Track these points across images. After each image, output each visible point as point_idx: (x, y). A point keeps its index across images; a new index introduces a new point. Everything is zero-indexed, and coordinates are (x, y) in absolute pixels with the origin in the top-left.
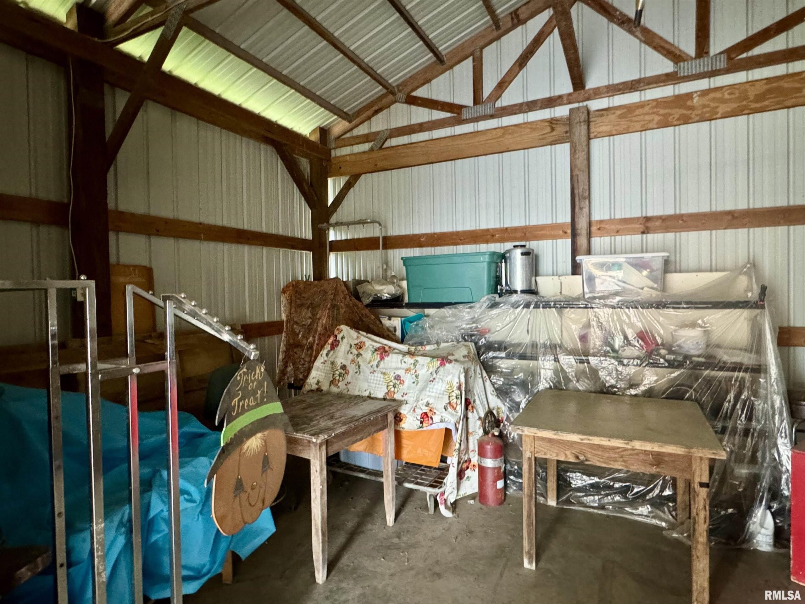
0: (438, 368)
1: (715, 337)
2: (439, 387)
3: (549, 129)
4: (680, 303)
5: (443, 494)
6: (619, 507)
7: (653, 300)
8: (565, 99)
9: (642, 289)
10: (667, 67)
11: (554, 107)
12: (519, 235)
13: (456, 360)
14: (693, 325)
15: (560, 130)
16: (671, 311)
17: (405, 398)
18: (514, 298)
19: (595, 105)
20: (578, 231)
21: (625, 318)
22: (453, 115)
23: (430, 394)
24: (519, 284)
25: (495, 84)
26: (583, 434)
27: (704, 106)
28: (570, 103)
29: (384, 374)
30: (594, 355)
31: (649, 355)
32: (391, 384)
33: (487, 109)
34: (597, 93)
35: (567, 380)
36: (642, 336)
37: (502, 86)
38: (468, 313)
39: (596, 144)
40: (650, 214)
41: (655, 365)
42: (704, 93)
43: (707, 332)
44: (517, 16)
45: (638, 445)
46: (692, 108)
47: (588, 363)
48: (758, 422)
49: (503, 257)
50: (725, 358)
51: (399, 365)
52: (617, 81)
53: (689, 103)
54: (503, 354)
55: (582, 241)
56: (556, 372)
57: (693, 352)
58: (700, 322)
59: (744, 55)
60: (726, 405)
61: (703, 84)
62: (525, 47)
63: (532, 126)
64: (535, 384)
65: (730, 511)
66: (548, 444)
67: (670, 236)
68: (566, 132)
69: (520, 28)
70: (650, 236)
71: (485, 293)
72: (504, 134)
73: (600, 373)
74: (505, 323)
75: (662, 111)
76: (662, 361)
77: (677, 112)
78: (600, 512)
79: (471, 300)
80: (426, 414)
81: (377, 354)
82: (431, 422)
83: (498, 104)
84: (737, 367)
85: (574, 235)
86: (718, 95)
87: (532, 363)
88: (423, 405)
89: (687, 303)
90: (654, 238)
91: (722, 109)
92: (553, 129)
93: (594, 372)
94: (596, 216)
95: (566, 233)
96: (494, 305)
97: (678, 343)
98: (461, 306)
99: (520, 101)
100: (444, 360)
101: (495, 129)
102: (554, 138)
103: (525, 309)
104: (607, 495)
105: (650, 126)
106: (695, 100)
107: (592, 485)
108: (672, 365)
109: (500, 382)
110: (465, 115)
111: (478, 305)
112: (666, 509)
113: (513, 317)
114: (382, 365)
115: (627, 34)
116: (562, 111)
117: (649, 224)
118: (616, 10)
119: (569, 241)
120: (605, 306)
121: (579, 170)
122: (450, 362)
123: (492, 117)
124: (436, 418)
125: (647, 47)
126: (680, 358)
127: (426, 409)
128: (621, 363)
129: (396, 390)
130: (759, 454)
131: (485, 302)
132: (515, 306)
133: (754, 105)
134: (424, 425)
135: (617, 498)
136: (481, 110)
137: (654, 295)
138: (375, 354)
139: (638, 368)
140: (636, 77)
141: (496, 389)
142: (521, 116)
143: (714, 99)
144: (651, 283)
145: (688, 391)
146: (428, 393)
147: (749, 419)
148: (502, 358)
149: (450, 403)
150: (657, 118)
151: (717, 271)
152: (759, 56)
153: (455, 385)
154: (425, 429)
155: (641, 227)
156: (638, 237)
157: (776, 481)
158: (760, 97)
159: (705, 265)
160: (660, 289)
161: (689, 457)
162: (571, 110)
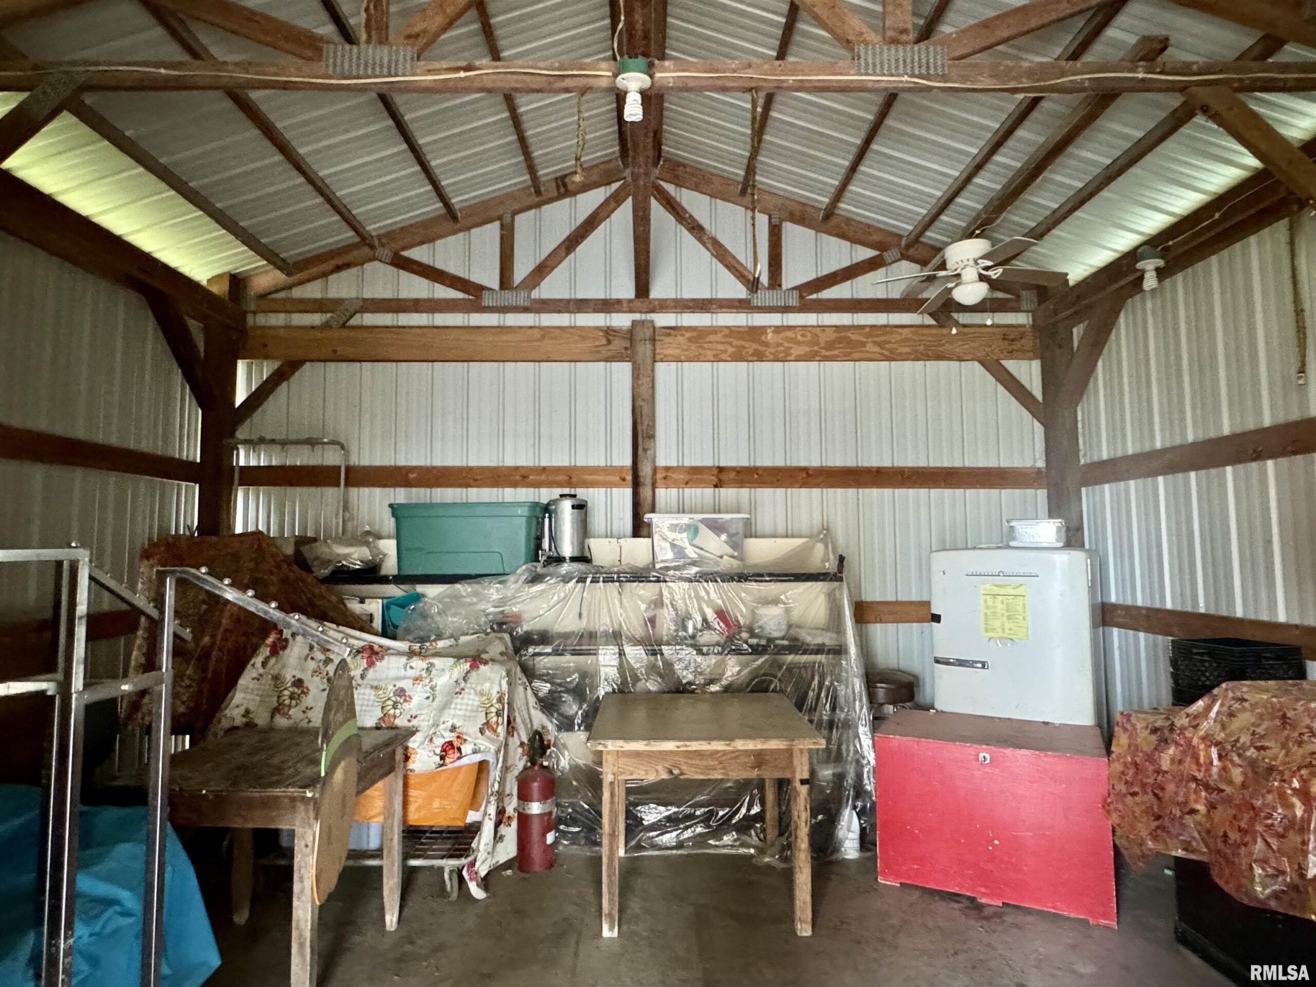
0: (468, 672)
1: (795, 616)
2: (470, 699)
3: (604, 341)
4: (762, 575)
5: (473, 864)
6: (700, 840)
7: (734, 571)
8: (625, 305)
9: (721, 557)
10: (739, 291)
11: (610, 312)
12: (561, 478)
13: (493, 660)
14: (775, 602)
15: (618, 345)
16: (753, 586)
17: (415, 722)
18: (565, 568)
19: (663, 320)
20: (642, 480)
21: (703, 593)
22: (466, 296)
23: (458, 712)
24: (567, 549)
25: (531, 267)
27: (779, 345)
28: (631, 311)
29: (376, 688)
30: (668, 644)
31: (730, 639)
32: (390, 703)
33: (520, 299)
34: (663, 306)
35: (636, 679)
36: (721, 614)
37: (542, 271)
38: (498, 590)
39: (660, 367)
40: (722, 464)
41: (738, 652)
42: (778, 329)
43: (788, 611)
44: (565, 185)
45: (741, 745)
46: (766, 344)
47: (662, 654)
48: (842, 710)
49: (548, 509)
50: (808, 639)
51: (402, 673)
52: (687, 295)
53: (763, 338)
54: (549, 650)
55: (646, 492)
56: (621, 668)
57: (775, 634)
58: (783, 597)
59: (814, 296)
60: (811, 693)
61: (775, 319)
62: (573, 228)
63: (583, 333)
64: (594, 688)
65: (820, 817)
66: (635, 760)
67: (744, 492)
68: (626, 349)
69: (567, 201)
70: (723, 491)
71: (523, 559)
72: (543, 337)
73: (676, 667)
74: (552, 603)
75: (736, 343)
76: (745, 646)
77: (752, 347)
78: (679, 852)
79: (501, 572)
80: (450, 744)
81: (363, 658)
82: (457, 755)
83: (535, 294)
84: (819, 650)
85: (636, 484)
86: (790, 334)
87: (590, 659)
88: (445, 730)
89: (770, 575)
90: (729, 494)
91: (796, 351)
92: (609, 342)
93: (669, 665)
94: (661, 462)
95: (624, 480)
96: (536, 579)
97: (760, 623)
98: (487, 580)
99: (566, 296)
100: (476, 659)
101: (531, 327)
102: (610, 354)
103: (580, 585)
104: (687, 828)
105: (724, 357)
106: (770, 336)
107: (669, 819)
108: (757, 650)
109: (545, 688)
110: (487, 300)
111: (511, 579)
112: (753, 832)
113: (562, 595)
114: (371, 674)
115: (696, 242)
116: (622, 320)
117: (724, 477)
118: (686, 212)
119: (628, 492)
120: (681, 579)
121: (643, 400)
122: (486, 663)
123: (526, 310)
124: (467, 748)
125: (720, 265)
126: (763, 642)
127: (450, 736)
128: (700, 652)
129: (398, 711)
130: (844, 747)
131: (523, 574)
132: (566, 579)
133: (824, 353)
134: (447, 760)
135: (699, 830)
136: (509, 298)
137: (728, 564)
138: (359, 657)
139: (719, 657)
140: (707, 295)
141: (540, 700)
142: (566, 315)
143: (790, 340)
144: (730, 550)
145: (771, 682)
146: (452, 712)
147: (833, 709)
148: (548, 654)
149: (487, 723)
150: (731, 350)
151: (793, 536)
152: (828, 300)
153: (495, 696)
154: (450, 766)
155: (715, 480)
156: (709, 492)
157: (859, 777)
158: (830, 346)
159: (781, 529)
160: (741, 558)
161: (789, 752)
162: (633, 322)
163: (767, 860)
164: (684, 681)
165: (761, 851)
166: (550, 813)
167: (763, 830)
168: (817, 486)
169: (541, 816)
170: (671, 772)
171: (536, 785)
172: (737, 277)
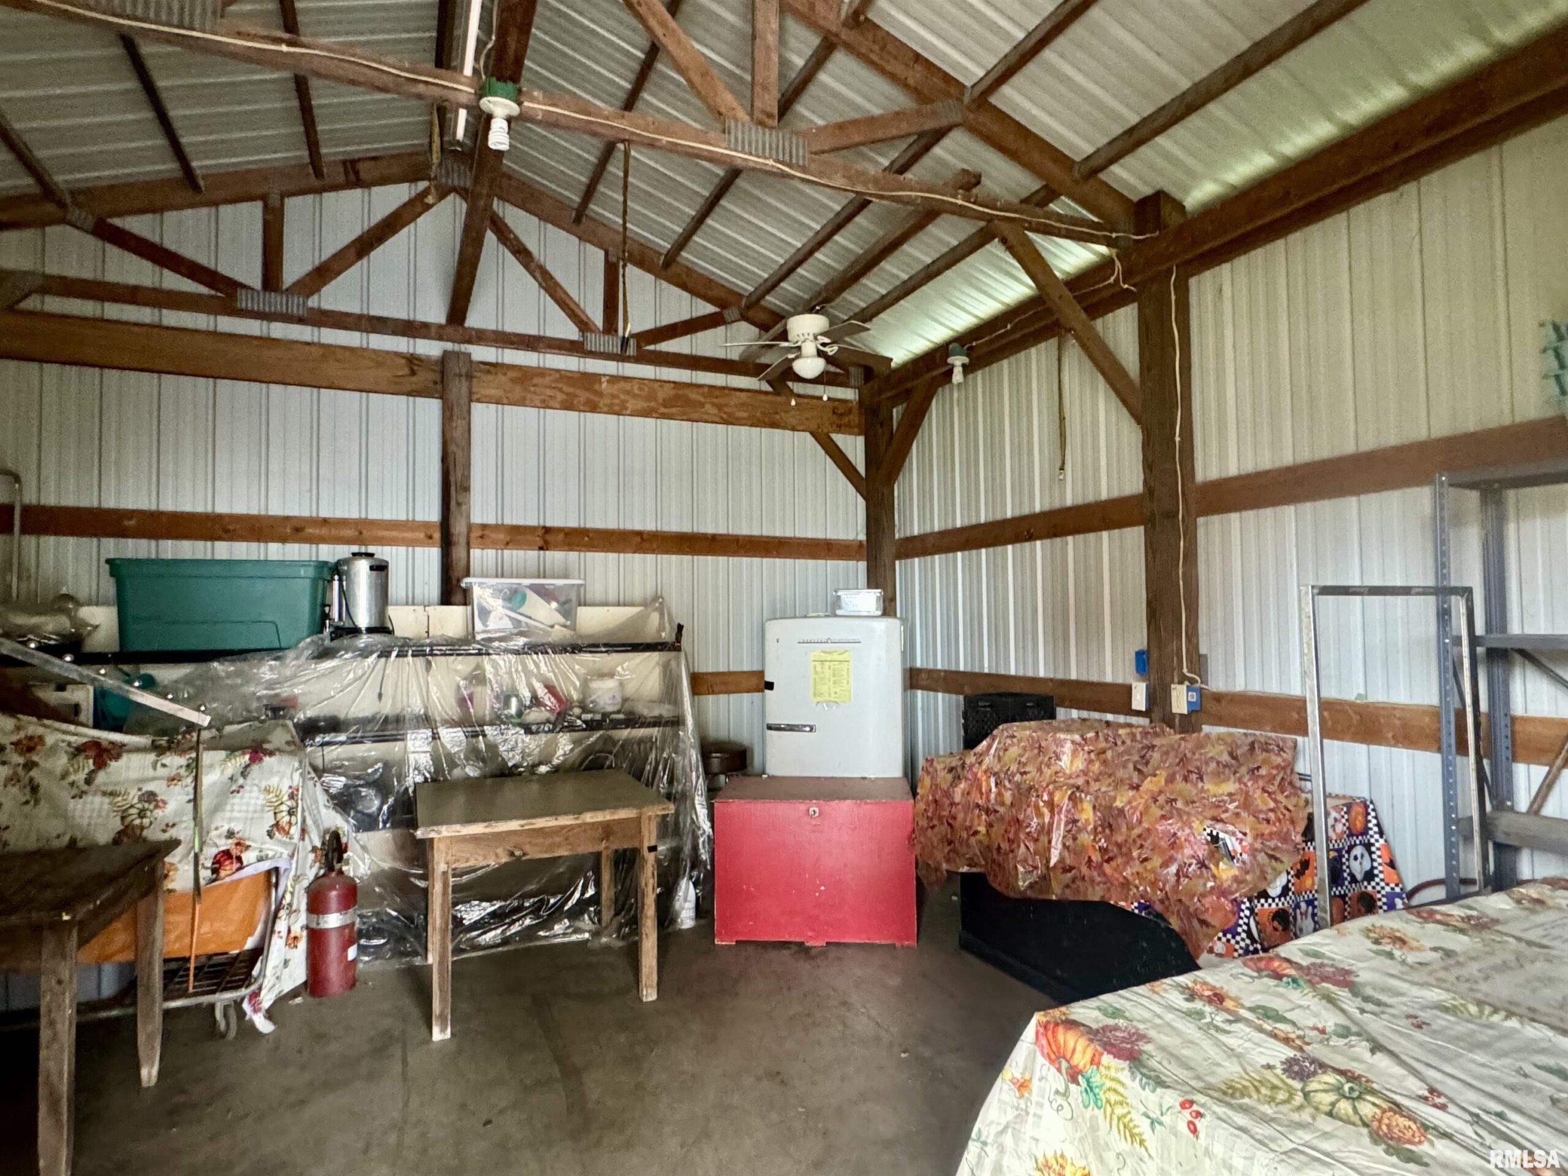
0: (247, 766)
1: (630, 690)
2: (252, 798)
3: (406, 371)
4: (597, 646)
5: (255, 995)
6: (529, 933)
7: (566, 642)
8: (433, 330)
9: (552, 627)
10: (569, 331)
11: (414, 337)
12: (349, 533)
13: (279, 750)
14: (611, 675)
15: (424, 377)
16: (587, 657)
17: (173, 833)
18: (364, 640)
19: (481, 353)
20: (455, 539)
21: (532, 667)
22: (213, 292)
23: (236, 814)
24: (363, 618)
25: (308, 268)
26: (524, 818)
27: (613, 396)
28: (440, 338)
29: (112, 794)
30: (491, 724)
31: (561, 715)
32: (134, 811)
33: (294, 305)
34: (480, 337)
35: (453, 764)
36: (551, 689)
37: (324, 273)
38: (272, 668)
39: (477, 409)
40: (549, 524)
41: (572, 728)
42: (614, 379)
43: (621, 684)
44: (357, 173)
45: (589, 817)
46: (600, 394)
47: (484, 736)
48: (679, 782)
49: (338, 569)
50: (645, 712)
51: (150, 773)
52: (509, 328)
53: (597, 387)
54: (342, 737)
55: (458, 552)
56: (435, 754)
57: (610, 709)
58: (619, 669)
59: (651, 347)
60: (648, 767)
61: (610, 367)
62: (366, 227)
63: (381, 358)
64: (401, 777)
67: (573, 556)
68: (435, 383)
69: (357, 193)
70: (549, 554)
71: (305, 631)
72: (324, 356)
73: (502, 748)
74: (346, 681)
75: (566, 389)
76: (579, 722)
77: (583, 395)
78: (505, 949)
79: (277, 645)
80: (227, 854)
81: (87, 758)
82: (236, 865)
83: (313, 302)
84: (656, 722)
85: (447, 543)
86: (627, 386)
87: (397, 746)
88: (219, 836)
89: (606, 645)
90: (555, 557)
91: (631, 405)
92: (413, 373)
93: (492, 748)
94: (477, 518)
95: (430, 537)
96: (324, 654)
97: (593, 697)
98: (258, 655)
99: (356, 310)
100: (257, 751)
101: (308, 344)
102: (414, 387)
103: (383, 660)
104: (513, 922)
105: (552, 403)
106: (604, 385)
107: (493, 915)
108: (591, 726)
109: (338, 783)
110: (244, 301)
111: (291, 654)
112: (586, 917)
113: (360, 672)
114: (101, 777)
115: (521, 268)
116: (430, 348)
117: (550, 538)
118: (511, 232)
119: (436, 552)
120: (507, 651)
121: (457, 446)
122: (271, 754)
123: (301, 321)
124: (248, 857)
125: (548, 298)
126: (598, 717)
127: (225, 844)
128: (528, 730)
129: (146, 821)
130: (681, 819)
131: (307, 648)
132: (365, 653)
133: (662, 410)
134: (223, 873)
135: (528, 922)
136: (276, 302)
137: (559, 634)
138: (81, 758)
139: (550, 735)
140: (533, 331)
141: (332, 797)
142: (357, 334)
143: (627, 393)
144: (562, 620)
145: (606, 758)
146: (227, 814)
147: (671, 781)
148: (342, 743)
149: (277, 825)
150: (560, 396)
151: (625, 605)
152: (668, 354)
153: (285, 792)
154: (228, 879)
155: (541, 543)
156: (532, 554)
157: (695, 848)
158: (668, 402)
159: (612, 597)
160: (573, 627)
161: (638, 820)
162: (445, 352)
163: (604, 940)
164: (510, 764)
165: (596, 934)
166: (353, 924)
167: (598, 913)
168: (653, 551)
169: (342, 928)
170: (512, 854)
171: (334, 893)
172: (570, 317)
